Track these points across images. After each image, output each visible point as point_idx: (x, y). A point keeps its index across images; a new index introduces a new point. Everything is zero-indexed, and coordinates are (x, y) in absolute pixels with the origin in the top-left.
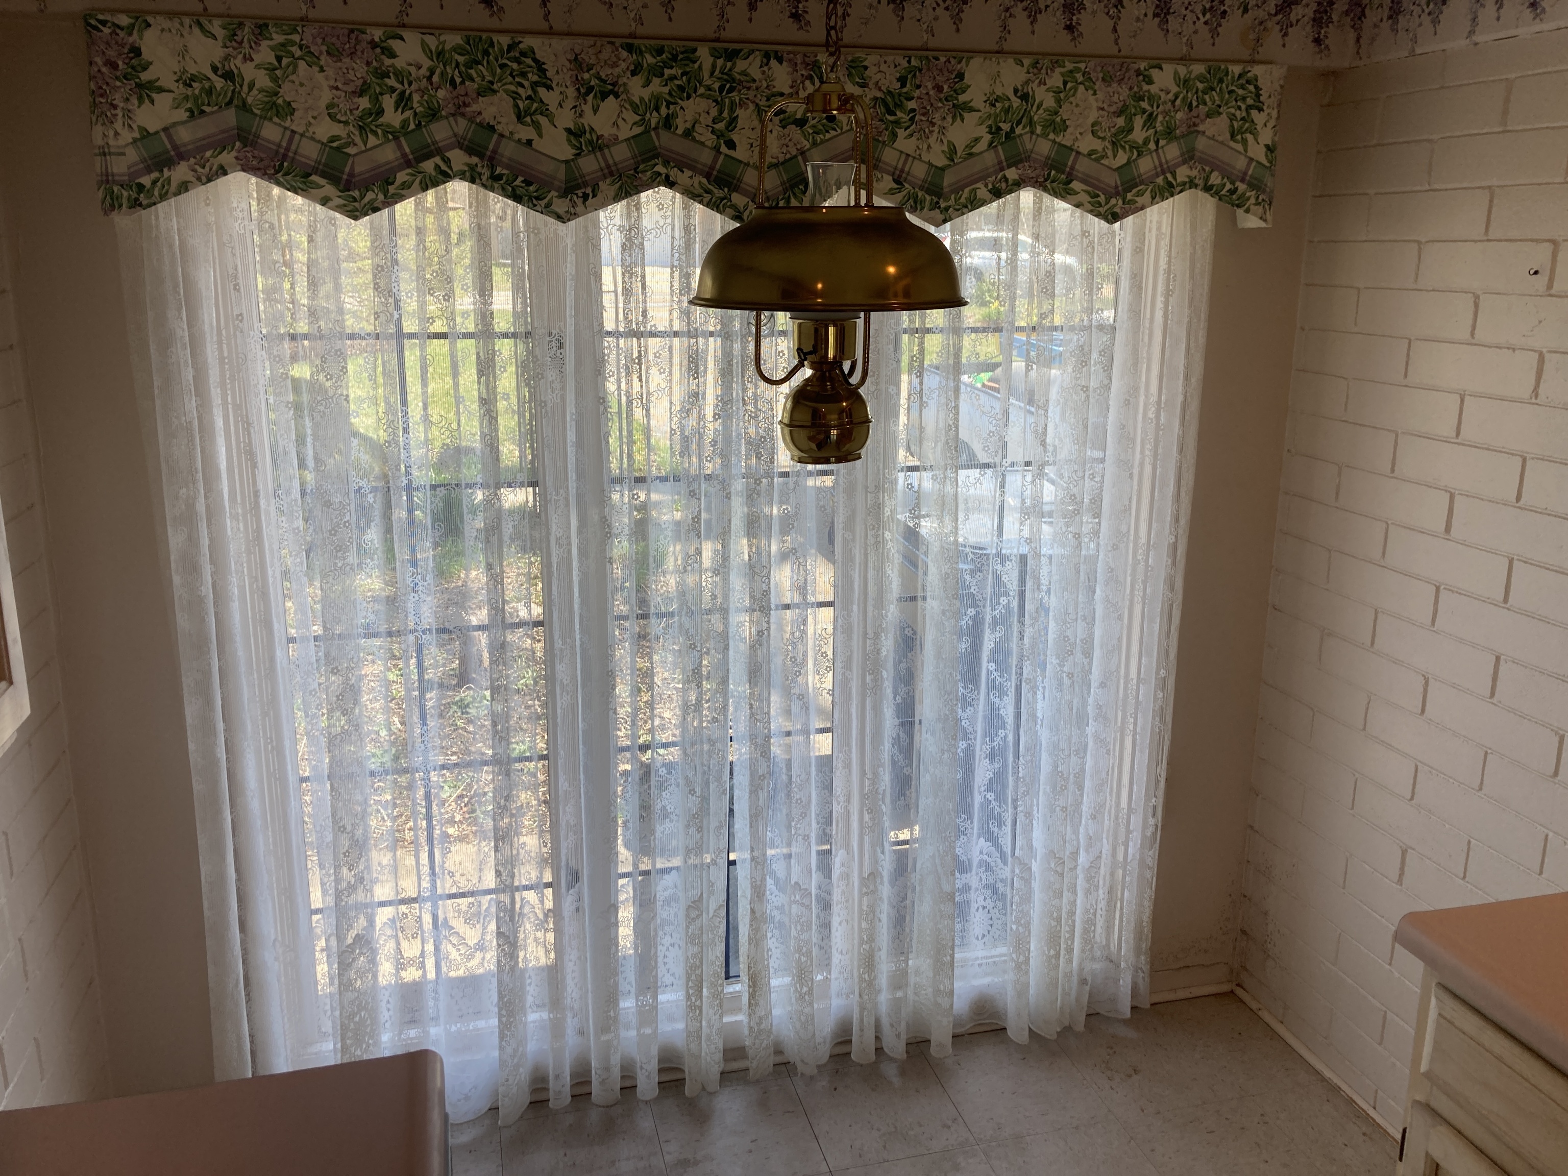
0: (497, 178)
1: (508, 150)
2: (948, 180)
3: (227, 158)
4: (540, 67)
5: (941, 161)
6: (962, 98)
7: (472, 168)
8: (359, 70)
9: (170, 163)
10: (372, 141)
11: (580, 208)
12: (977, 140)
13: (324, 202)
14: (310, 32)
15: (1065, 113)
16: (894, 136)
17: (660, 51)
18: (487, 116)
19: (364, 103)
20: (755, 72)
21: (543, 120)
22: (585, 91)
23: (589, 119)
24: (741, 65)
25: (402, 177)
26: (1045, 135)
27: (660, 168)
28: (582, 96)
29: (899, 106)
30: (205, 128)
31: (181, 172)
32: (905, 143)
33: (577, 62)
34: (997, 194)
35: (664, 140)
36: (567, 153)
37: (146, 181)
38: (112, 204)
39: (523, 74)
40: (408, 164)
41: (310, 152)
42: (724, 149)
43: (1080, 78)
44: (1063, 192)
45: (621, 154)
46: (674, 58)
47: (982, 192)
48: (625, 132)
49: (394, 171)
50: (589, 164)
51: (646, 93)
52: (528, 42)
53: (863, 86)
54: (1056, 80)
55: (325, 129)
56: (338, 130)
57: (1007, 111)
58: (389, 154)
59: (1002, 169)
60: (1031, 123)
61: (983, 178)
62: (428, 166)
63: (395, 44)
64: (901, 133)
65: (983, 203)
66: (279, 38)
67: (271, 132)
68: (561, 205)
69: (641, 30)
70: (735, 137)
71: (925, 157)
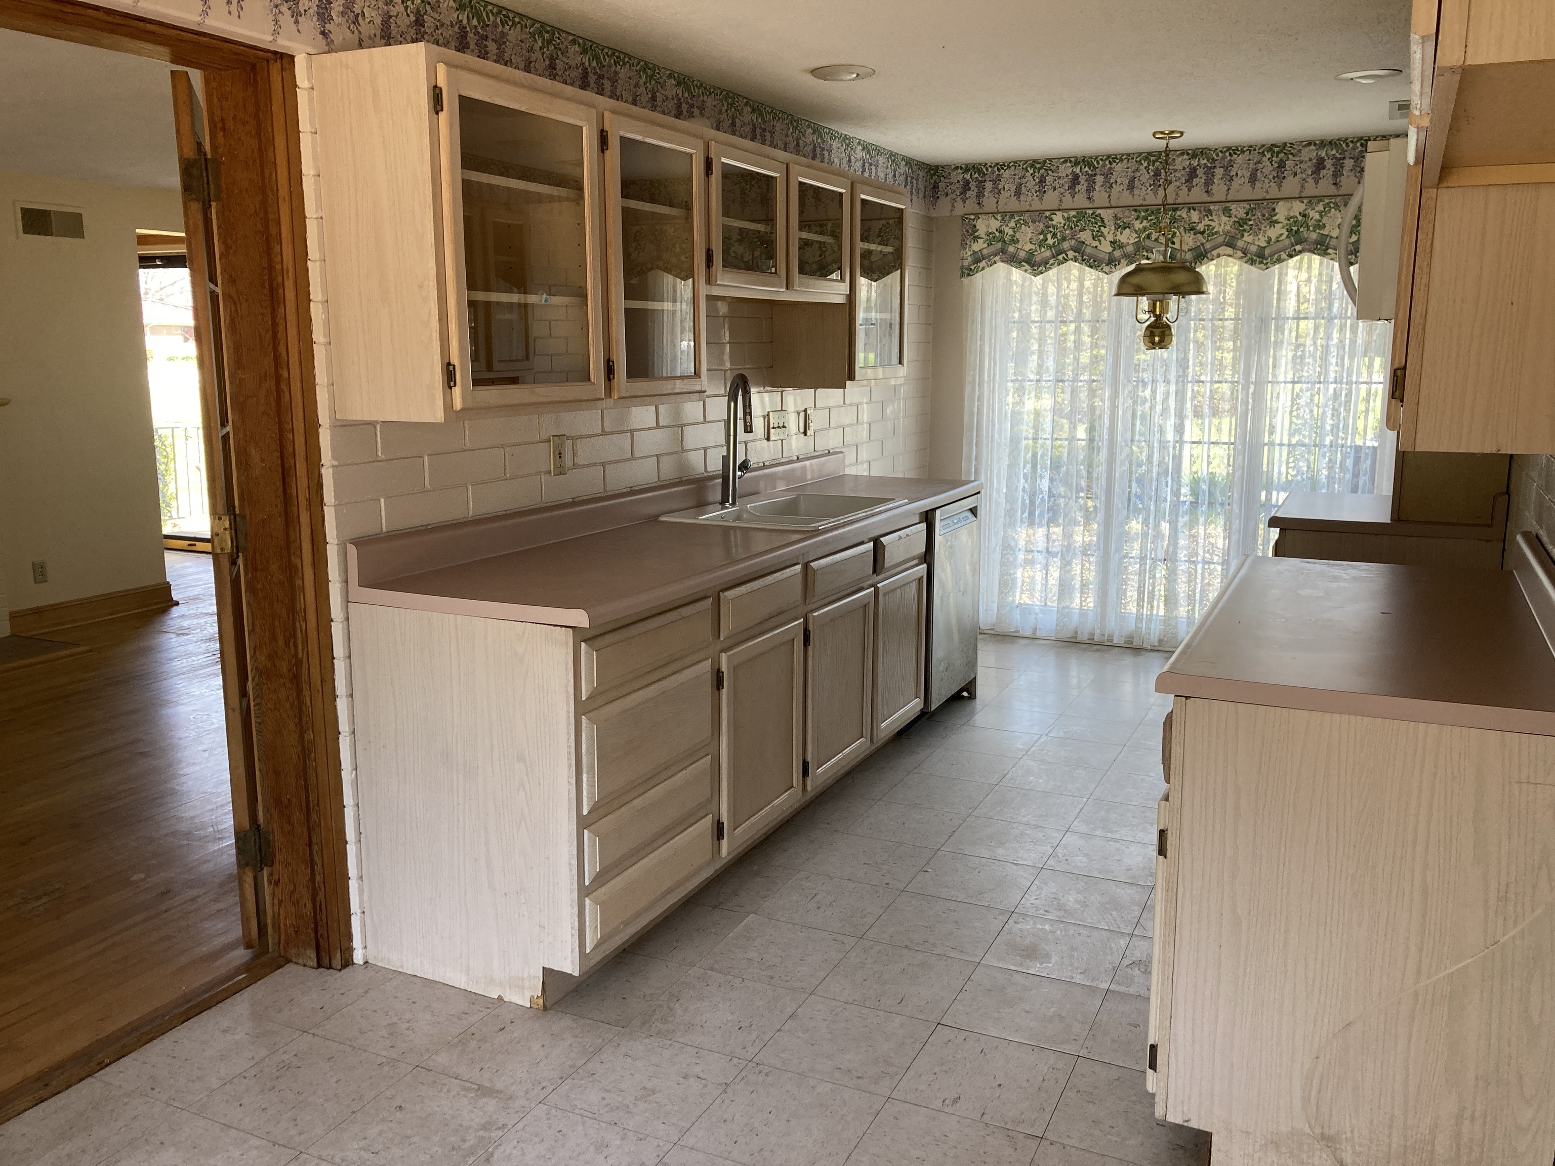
0: (1083, 260)
1: (1089, 250)
2: (1267, 252)
3: (997, 258)
4: (1102, 220)
5: (1264, 244)
6: (1274, 218)
7: (1075, 257)
8: (1041, 226)
9: (980, 261)
10: (1043, 249)
11: (1114, 269)
12: (1281, 235)
13: (1026, 271)
14: (1027, 215)
15: (1324, 220)
16: (1243, 236)
17: (1147, 211)
18: (1082, 239)
19: (1042, 237)
20: (1184, 215)
21: (1102, 238)
22: (1117, 227)
23: (1119, 237)
24: (1179, 213)
25: (1051, 261)
26: (1315, 231)
27: (1145, 253)
28: (1117, 229)
29: (1246, 224)
30: (992, 249)
31: (983, 264)
32: (1247, 238)
33: (1116, 217)
34: (1291, 256)
35: (1147, 242)
36: (1110, 249)
37: (972, 267)
38: (963, 275)
39: (1096, 223)
40: (1054, 257)
41: (1022, 254)
42: (1170, 245)
43: (1332, 205)
44: (1324, 253)
45: (1130, 249)
46: (1153, 213)
47: (1284, 256)
48: (1132, 241)
49: (1049, 260)
50: (1117, 253)
51: (1141, 226)
52: (1099, 211)
53: (1230, 217)
54: (1320, 207)
55: (1028, 247)
56: (1033, 247)
57: (1295, 222)
58: (1048, 254)
59: (1293, 246)
60: (1308, 227)
61: (1284, 250)
62: (1060, 257)
63: (1053, 216)
64: (1246, 234)
65: (1284, 260)
66: (1017, 218)
67: (1011, 249)
68: (1107, 269)
69: (1145, 203)
70: (1175, 240)
71: (1257, 243)
